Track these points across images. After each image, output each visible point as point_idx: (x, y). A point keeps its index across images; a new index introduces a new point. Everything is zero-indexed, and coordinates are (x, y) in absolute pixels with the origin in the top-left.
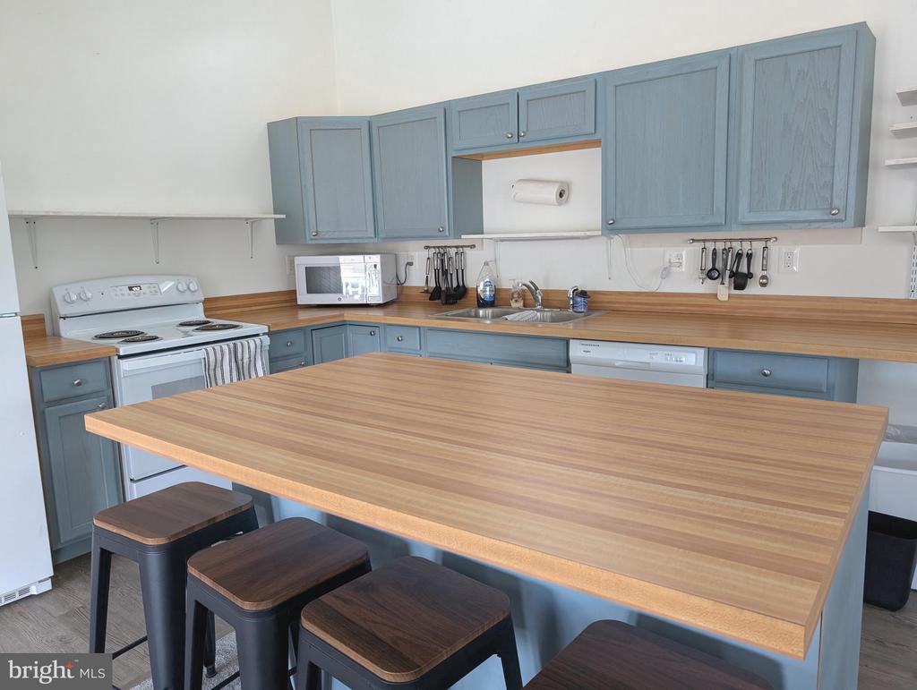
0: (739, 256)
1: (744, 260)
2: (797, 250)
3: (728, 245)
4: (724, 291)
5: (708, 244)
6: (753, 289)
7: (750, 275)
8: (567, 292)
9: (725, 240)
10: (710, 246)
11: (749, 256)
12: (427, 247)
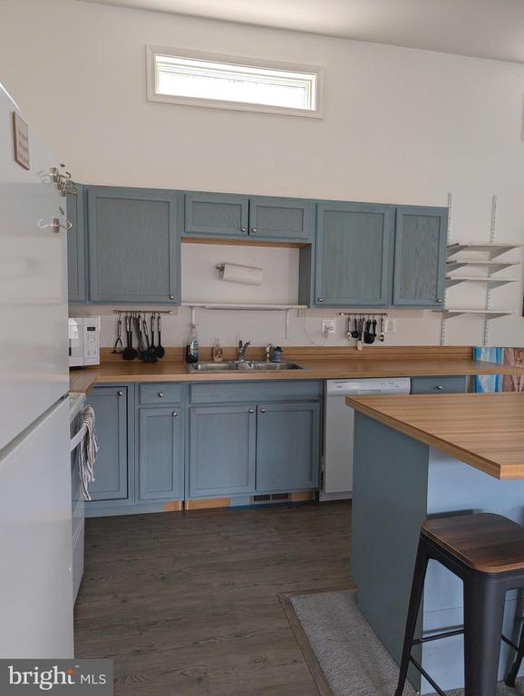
0: (368, 323)
1: (372, 325)
2: (395, 321)
3: (362, 317)
4: (361, 345)
5: (351, 317)
6: (377, 343)
7: (375, 335)
8: (264, 349)
9: (361, 314)
10: (352, 317)
11: (375, 323)
12: (116, 312)
